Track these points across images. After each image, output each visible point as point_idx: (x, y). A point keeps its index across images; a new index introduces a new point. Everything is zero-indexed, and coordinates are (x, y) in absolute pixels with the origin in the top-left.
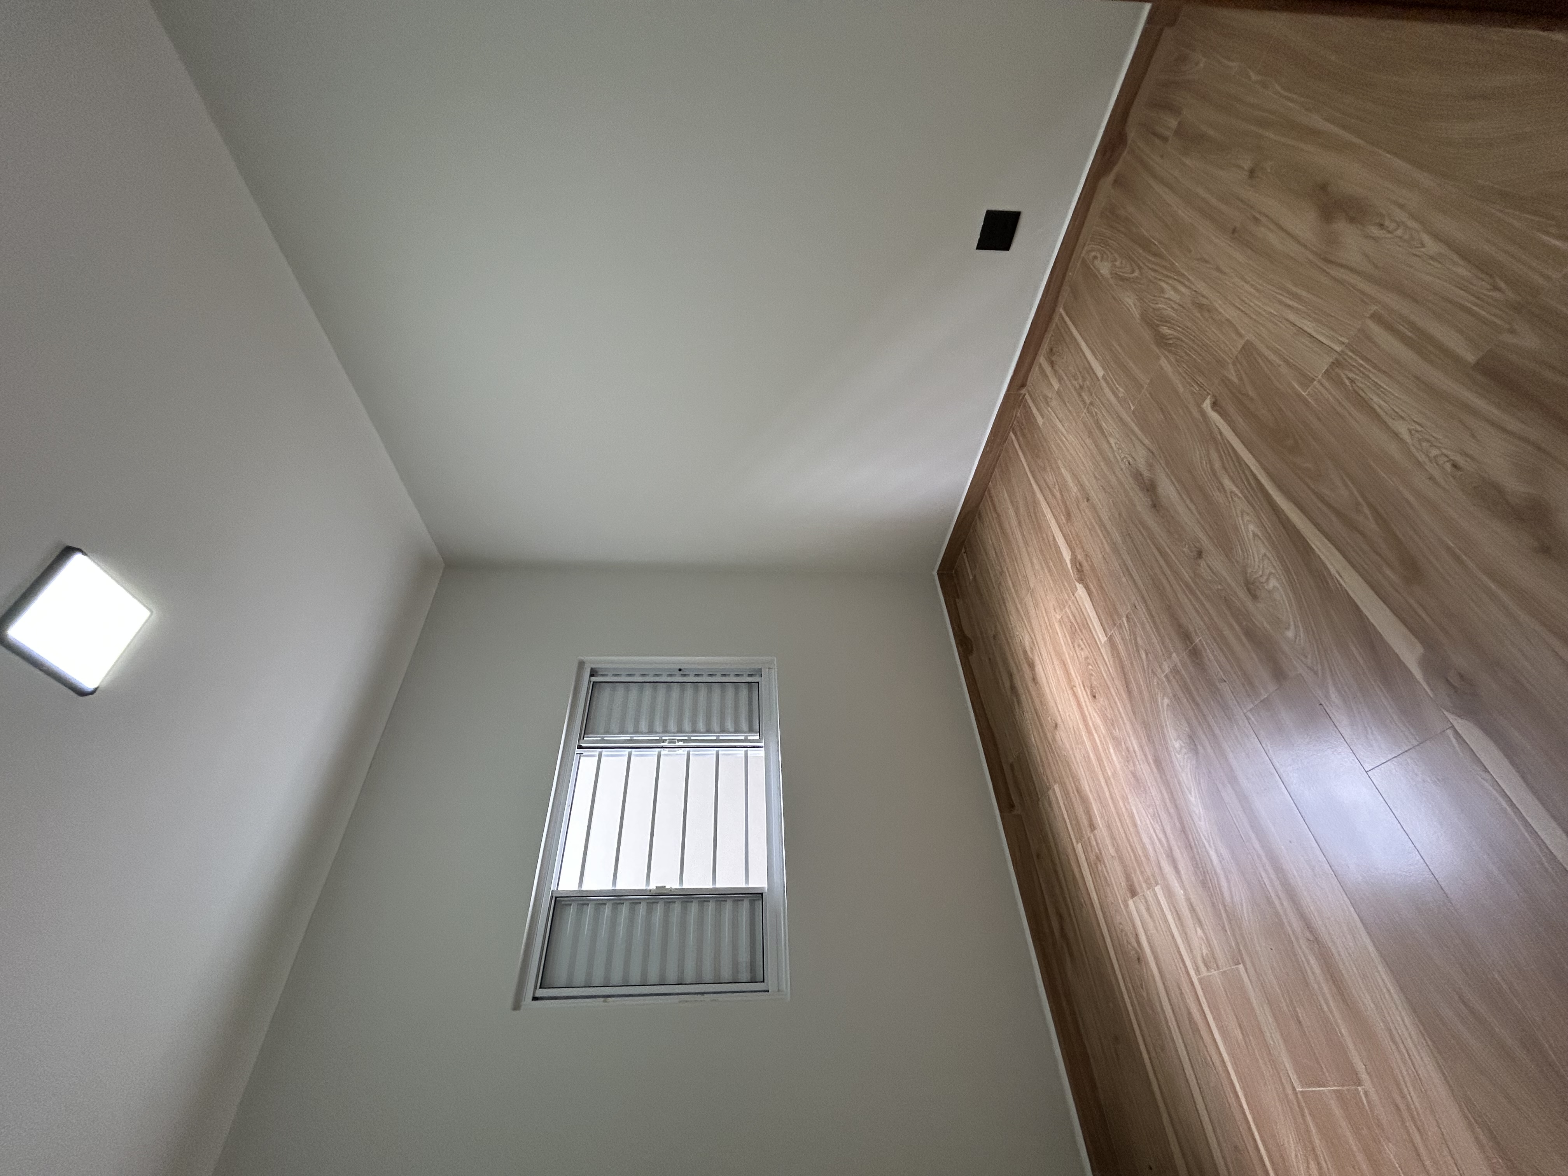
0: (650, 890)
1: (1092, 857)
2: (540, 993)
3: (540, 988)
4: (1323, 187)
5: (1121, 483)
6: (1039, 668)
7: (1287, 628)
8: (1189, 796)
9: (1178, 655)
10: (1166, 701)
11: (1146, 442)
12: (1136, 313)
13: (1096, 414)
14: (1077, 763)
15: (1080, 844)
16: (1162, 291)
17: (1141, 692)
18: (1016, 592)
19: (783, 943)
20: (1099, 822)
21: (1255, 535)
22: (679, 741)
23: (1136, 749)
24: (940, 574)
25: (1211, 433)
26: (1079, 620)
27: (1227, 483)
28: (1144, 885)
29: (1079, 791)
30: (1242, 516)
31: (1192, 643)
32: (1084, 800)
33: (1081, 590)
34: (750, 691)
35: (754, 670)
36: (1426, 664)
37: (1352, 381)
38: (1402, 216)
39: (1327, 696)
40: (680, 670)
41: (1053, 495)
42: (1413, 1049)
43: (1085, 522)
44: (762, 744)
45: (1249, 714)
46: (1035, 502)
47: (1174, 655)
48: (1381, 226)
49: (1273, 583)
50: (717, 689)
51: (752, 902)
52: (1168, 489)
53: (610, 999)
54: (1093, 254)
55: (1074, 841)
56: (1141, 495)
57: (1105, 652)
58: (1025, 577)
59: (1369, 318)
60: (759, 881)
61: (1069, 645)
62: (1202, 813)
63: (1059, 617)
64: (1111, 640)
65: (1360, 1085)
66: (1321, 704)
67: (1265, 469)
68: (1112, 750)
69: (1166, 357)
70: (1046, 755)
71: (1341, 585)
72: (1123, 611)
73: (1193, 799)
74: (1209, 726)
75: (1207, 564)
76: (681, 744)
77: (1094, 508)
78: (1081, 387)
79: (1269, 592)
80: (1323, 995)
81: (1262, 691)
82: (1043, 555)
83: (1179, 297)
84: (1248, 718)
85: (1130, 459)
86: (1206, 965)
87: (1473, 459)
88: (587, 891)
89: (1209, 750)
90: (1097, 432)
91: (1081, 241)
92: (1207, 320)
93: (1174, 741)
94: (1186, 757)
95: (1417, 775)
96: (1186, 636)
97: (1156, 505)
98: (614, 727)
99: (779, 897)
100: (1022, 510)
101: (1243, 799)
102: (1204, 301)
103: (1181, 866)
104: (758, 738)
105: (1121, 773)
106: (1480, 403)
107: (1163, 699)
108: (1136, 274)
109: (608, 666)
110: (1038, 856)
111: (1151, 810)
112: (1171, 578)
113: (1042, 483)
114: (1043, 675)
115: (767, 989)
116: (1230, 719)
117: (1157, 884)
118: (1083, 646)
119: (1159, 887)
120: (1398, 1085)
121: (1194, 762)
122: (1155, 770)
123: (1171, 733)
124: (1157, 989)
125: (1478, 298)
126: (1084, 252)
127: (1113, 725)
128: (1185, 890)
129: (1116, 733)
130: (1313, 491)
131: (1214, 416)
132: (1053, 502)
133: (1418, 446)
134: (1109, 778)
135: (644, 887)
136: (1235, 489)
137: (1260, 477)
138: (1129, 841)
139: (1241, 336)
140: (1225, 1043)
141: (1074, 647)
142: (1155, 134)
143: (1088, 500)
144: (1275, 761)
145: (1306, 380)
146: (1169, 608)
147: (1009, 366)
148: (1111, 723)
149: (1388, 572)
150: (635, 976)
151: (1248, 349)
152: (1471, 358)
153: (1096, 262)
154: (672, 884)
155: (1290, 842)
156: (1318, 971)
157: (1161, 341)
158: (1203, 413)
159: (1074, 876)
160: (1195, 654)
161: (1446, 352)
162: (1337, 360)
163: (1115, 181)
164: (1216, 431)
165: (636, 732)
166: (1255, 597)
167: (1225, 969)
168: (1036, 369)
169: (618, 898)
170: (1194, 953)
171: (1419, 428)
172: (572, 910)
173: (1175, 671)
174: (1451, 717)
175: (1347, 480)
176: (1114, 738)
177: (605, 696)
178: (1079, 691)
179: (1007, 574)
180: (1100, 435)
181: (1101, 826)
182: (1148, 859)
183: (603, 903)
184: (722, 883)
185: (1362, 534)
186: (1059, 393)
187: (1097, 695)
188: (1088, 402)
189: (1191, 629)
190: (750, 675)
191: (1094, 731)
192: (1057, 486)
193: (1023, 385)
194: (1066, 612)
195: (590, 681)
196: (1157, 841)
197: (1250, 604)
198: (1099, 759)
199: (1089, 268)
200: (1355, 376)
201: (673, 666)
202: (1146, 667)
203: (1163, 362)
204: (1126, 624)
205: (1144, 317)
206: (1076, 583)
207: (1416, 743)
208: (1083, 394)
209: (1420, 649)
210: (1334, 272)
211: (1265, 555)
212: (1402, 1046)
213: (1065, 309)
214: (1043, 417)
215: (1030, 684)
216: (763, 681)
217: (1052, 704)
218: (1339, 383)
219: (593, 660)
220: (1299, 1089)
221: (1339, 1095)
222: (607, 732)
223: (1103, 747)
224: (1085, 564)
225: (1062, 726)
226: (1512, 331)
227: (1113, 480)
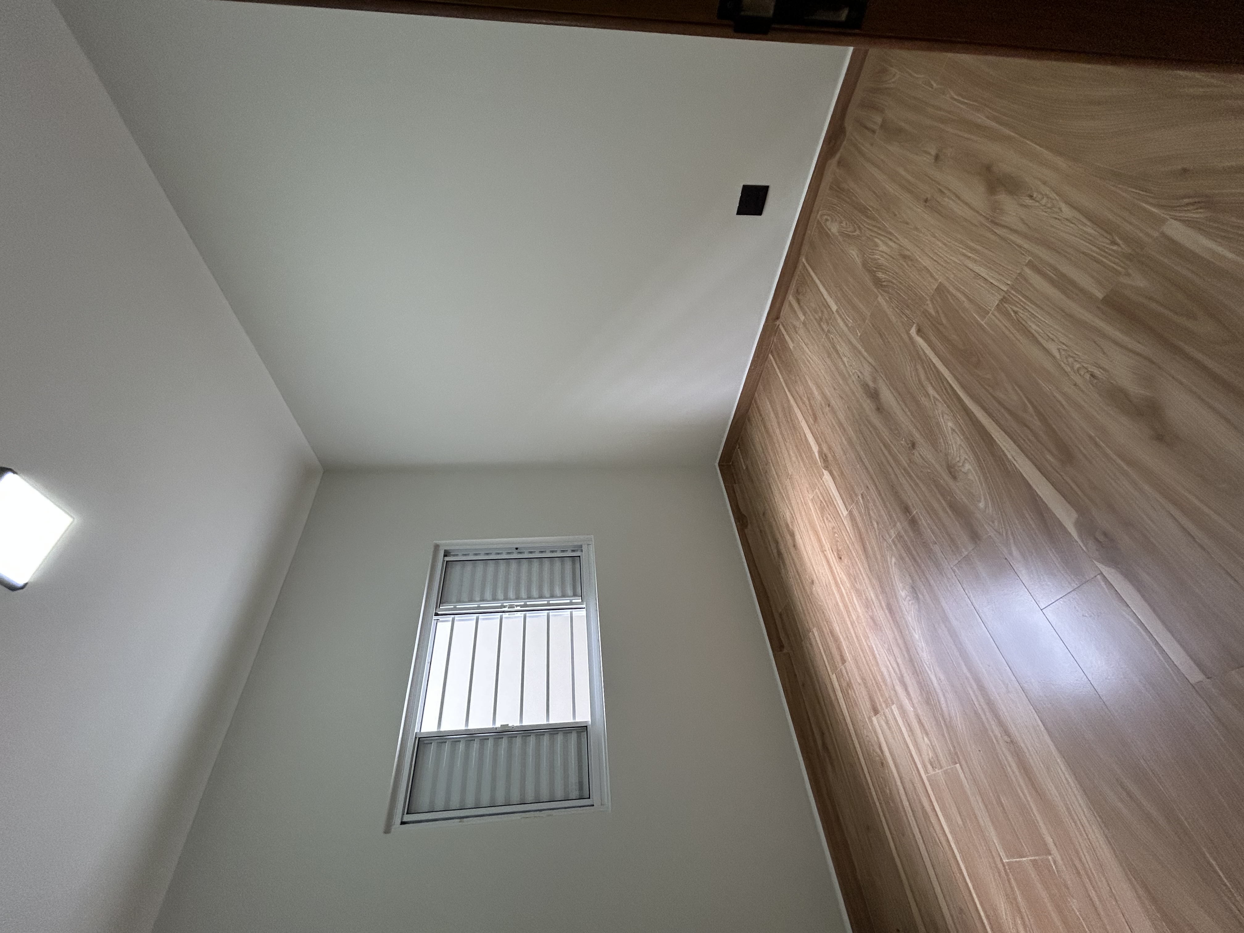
0: (496, 728)
1: (844, 684)
2: (407, 818)
3: (407, 813)
4: (988, 168)
5: (853, 393)
6: (798, 537)
7: (979, 501)
8: (914, 633)
9: (901, 524)
10: (894, 560)
11: (870, 360)
12: (858, 261)
13: (832, 339)
14: (829, 610)
15: (834, 675)
16: (877, 245)
17: (875, 555)
18: (778, 476)
19: (604, 765)
20: (848, 656)
21: (953, 430)
22: (517, 606)
23: (873, 597)
24: (720, 465)
25: (918, 353)
26: (826, 499)
27: (931, 391)
28: (884, 706)
29: (832, 632)
30: (943, 417)
31: (910, 515)
32: (836, 640)
33: (826, 475)
34: (574, 563)
35: (575, 546)
36: (1078, 525)
37: (1016, 312)
38: (1046, 190)
39: (1011, 554)
40: (517, 549)
41: (804, 403)
42: (1087, 824)
43: (828, 423)
44: (584, 606)
45: (954, 568)
46: (790, 407)
47: (898, 524)
48: (1031, 197)
49: (967, 467)
50: (547, 563)
51: (579, 733)
52: (887, 395)
53: (465, 820)
54: (826, 217)
55: (830, 673)
56: (869, 401)
57: (847, 523)
58: (785, 466)
59: (1026, 266)
60: (584, 716)
61: (819, 518)
62: (924, 645)
63: (811, 497)
64: (851, 513)
65: (1050, 854)
66: (1006, 559)
67: (957, 379)
68: (855, 599)
69: (882, 295)
70: (806, 605)
71: (1016, 468)
72: (859, 492)
73: (917, 636)
74: (927, 578)
75: (919, 454)
76: (519, 608)
77: (834, 412)
78: (821, 319)
79: (965, 473)
80: (1020, 786)
81: (963, 550)
82: (798, 450)
83: (889, 250)
84: (954, 572)
85: (860, 374)
86: (931, 764)
87: (1104, 369)
88: (445, 731)
89: (927, 596)
90: (834, 355)
91: (815, 208)
92: (910, 267)
93: (901, 591)
94: (910, 603)
95: (1078, 611)
96: (906, 510)
97: (879, 409)
98: (465, 596)
99: (600, 728)
100: (781, 415)
101: (953, 634)
102: (907, 253)
103: (910, 689)
104: (581, 601)
105: (862, 617)
106: (1109, 329)
107: (891, 558)
108: (858, 232)
109: (457, 547)
110: (803, 685)
111: (886, 646)
112: (893, 464)
113: (795, 393)
114: (801, 543)
115: (592, 804)
116: (941, 573)
117: (893, 704)
118: (830, 519)
119: (895, 705)
120: (1077, 852)
121: (917, 607)
122: (888, 615)
123: (899, 585)
124: (896, 785)
125: (1101, 250)
126: (819, 215)
127: (855, 579)
128: (914, 707)
129: (858, 586)
130: (994, 397)
131: (919, 340)
132: (804, 408)
133: (1065, 361)
134: (854, 622)
135: (491, 726)
136: (937, 396)
137: (954, 386)
138: (871, 670)
139: (936, 280)
140: (949, 826)
141: (823, 520)
142: (866, 128)
143: (829, 405)
144: (975, 604)
145: (984, 312)
146: (893, 487)
147: (766, 303)
148: (853, 578)
149: (1049, 457)
150: (485, 799)
151: (941, 290)
152: (1100, 296)
153: (828, 223)
154: (514, 722)
155: (989, 666)
156: (1014, 765)
157: (878, 282)
158: (911, 338)
159: (831, 701)
160: (913, 522)
161: (1082, 291)
162: (1004, 297)
163: (839, 163)
164: (921, 353)
165: (482, 600)
166: (955, 478)
167: (946, 768)
168: (786, 306)
169: (471, 736)
170: (923, 756)
171: (1066, 348)
172: (433, 747)
173: (899, 536)
174: (1100, 566)
175: (1016, 388)
176: (857, 591)
177: (456, 572)
178: (829, 555)
179: (771, 465)
180: (836, 356)
181: (849, 659)
182: (886, 685)
183: (458, 741)
184: (555, 719)
185: (1028, 427)
186: (804, 324)
187: (842, 557)
188: (826, 330)
189: (910, 504)
190: (573, 551)
191: (841, 586)
192: (806, 395)
193: (778, 318)
194: (816, 493)
195: (444, 561)
196: (892, 672)
197: (951, 482)
198: (846, 606)
199: (823, 228)
200: (1017, 309)
201: (510, 546)
202: (877, 534)
203: (880, 299)
204: (861, 501)
205: (865, 264)
206: (823, 470)
207: (1076, 586)
208: (822, 324)
209: (1075, 515)
210: (1000, 231)
211: (960, 445)
212: (1078, 822)
213: (807, 260)
214: (793, 341)
215: (792, 549)
216: (584, 555)
217: (809, 565)
218: (1007, 314)
219: (446, 543)
220: (1005, 860)
221: (1034, 862)
222: (459, 601)
223: (849, 598)
224: (829, 456)
225: (817, 582)
226: (1128, 275)
227: (847, 389)
